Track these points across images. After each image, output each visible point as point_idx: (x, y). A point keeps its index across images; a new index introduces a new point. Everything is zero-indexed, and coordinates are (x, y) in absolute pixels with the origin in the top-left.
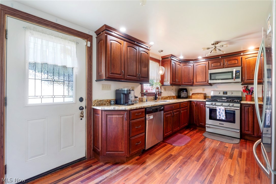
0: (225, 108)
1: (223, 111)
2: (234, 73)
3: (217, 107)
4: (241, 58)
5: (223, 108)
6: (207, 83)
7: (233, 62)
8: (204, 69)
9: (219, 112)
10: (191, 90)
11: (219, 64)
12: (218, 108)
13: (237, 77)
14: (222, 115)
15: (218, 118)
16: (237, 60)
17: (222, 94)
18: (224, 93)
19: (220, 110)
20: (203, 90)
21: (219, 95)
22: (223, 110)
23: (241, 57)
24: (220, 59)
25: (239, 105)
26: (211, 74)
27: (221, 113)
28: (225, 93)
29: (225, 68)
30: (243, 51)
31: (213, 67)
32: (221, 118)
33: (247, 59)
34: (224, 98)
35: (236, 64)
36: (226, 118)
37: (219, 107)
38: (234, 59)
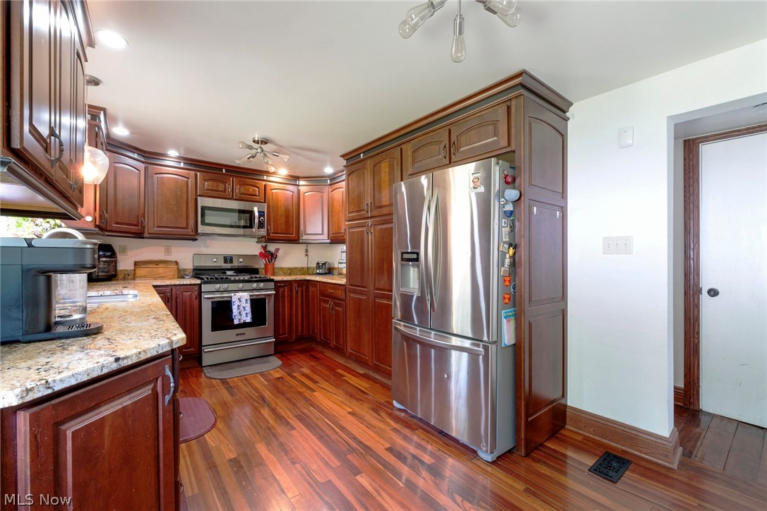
0: (251, 296)
1: (246, 302)
2: (257, 214)
3: (233, 294)
4: (265, 186)
5: (246, 295)
6: (191, 234)
7: (251, 189)
8: (181, 190)
9: (238, 306)
10: (124, 250)
11: (221, 187)
12: (235, 297)
13: (261, 225)
14: (244, 313)
15: (236, 322)
16: (258, 188)
17: (221, 264)
18: (226, 261)
19: (240, 301)
20: (168, 251)
21: (215, 264)
22: (246, 300)
23: (264, 183)
24: (224, 174)
25: (272, 285)
26: (203, 209)
27: (241, 308)
28: (228, 259)
29: (235, 199)
30: (267, 173)
31: (207, 190)
32: (242, 321)
33: (273, 191)
34: (229, 273)
35: (256, 195)
36: (253, 317)
37: (237, 294)
38: (252, 183)
